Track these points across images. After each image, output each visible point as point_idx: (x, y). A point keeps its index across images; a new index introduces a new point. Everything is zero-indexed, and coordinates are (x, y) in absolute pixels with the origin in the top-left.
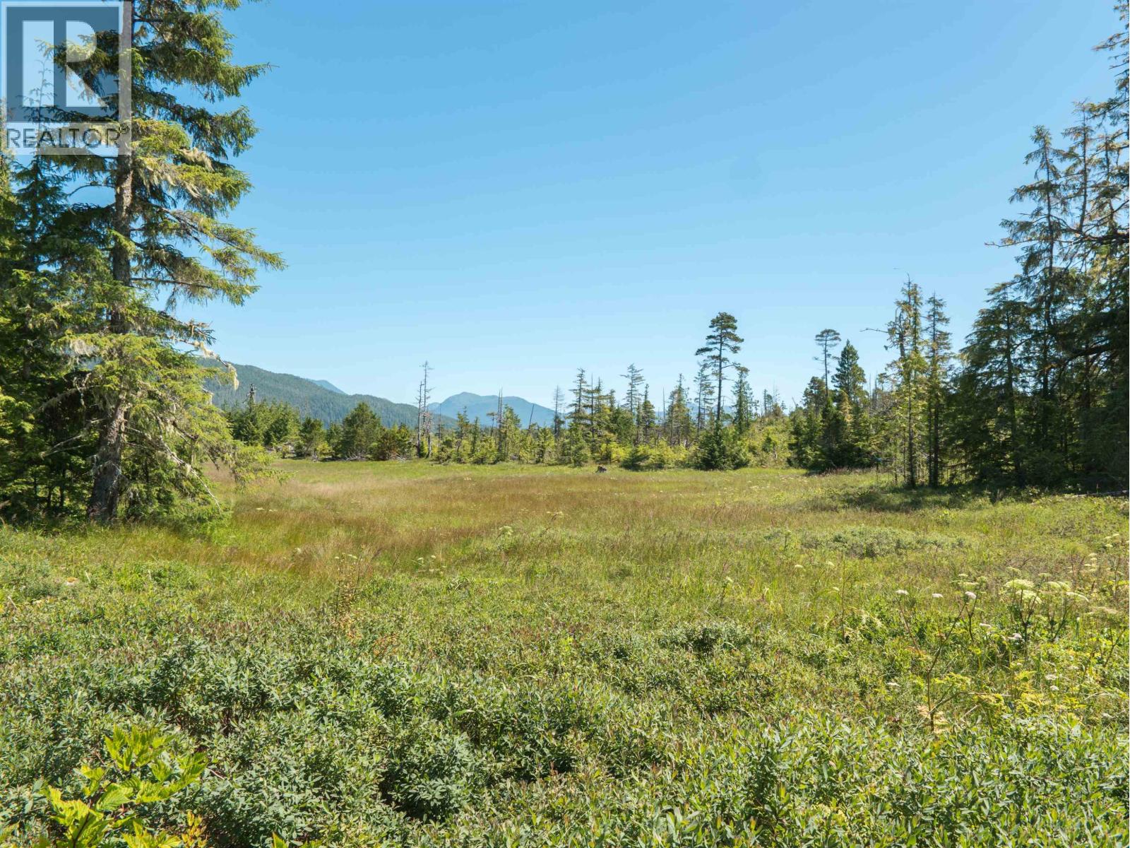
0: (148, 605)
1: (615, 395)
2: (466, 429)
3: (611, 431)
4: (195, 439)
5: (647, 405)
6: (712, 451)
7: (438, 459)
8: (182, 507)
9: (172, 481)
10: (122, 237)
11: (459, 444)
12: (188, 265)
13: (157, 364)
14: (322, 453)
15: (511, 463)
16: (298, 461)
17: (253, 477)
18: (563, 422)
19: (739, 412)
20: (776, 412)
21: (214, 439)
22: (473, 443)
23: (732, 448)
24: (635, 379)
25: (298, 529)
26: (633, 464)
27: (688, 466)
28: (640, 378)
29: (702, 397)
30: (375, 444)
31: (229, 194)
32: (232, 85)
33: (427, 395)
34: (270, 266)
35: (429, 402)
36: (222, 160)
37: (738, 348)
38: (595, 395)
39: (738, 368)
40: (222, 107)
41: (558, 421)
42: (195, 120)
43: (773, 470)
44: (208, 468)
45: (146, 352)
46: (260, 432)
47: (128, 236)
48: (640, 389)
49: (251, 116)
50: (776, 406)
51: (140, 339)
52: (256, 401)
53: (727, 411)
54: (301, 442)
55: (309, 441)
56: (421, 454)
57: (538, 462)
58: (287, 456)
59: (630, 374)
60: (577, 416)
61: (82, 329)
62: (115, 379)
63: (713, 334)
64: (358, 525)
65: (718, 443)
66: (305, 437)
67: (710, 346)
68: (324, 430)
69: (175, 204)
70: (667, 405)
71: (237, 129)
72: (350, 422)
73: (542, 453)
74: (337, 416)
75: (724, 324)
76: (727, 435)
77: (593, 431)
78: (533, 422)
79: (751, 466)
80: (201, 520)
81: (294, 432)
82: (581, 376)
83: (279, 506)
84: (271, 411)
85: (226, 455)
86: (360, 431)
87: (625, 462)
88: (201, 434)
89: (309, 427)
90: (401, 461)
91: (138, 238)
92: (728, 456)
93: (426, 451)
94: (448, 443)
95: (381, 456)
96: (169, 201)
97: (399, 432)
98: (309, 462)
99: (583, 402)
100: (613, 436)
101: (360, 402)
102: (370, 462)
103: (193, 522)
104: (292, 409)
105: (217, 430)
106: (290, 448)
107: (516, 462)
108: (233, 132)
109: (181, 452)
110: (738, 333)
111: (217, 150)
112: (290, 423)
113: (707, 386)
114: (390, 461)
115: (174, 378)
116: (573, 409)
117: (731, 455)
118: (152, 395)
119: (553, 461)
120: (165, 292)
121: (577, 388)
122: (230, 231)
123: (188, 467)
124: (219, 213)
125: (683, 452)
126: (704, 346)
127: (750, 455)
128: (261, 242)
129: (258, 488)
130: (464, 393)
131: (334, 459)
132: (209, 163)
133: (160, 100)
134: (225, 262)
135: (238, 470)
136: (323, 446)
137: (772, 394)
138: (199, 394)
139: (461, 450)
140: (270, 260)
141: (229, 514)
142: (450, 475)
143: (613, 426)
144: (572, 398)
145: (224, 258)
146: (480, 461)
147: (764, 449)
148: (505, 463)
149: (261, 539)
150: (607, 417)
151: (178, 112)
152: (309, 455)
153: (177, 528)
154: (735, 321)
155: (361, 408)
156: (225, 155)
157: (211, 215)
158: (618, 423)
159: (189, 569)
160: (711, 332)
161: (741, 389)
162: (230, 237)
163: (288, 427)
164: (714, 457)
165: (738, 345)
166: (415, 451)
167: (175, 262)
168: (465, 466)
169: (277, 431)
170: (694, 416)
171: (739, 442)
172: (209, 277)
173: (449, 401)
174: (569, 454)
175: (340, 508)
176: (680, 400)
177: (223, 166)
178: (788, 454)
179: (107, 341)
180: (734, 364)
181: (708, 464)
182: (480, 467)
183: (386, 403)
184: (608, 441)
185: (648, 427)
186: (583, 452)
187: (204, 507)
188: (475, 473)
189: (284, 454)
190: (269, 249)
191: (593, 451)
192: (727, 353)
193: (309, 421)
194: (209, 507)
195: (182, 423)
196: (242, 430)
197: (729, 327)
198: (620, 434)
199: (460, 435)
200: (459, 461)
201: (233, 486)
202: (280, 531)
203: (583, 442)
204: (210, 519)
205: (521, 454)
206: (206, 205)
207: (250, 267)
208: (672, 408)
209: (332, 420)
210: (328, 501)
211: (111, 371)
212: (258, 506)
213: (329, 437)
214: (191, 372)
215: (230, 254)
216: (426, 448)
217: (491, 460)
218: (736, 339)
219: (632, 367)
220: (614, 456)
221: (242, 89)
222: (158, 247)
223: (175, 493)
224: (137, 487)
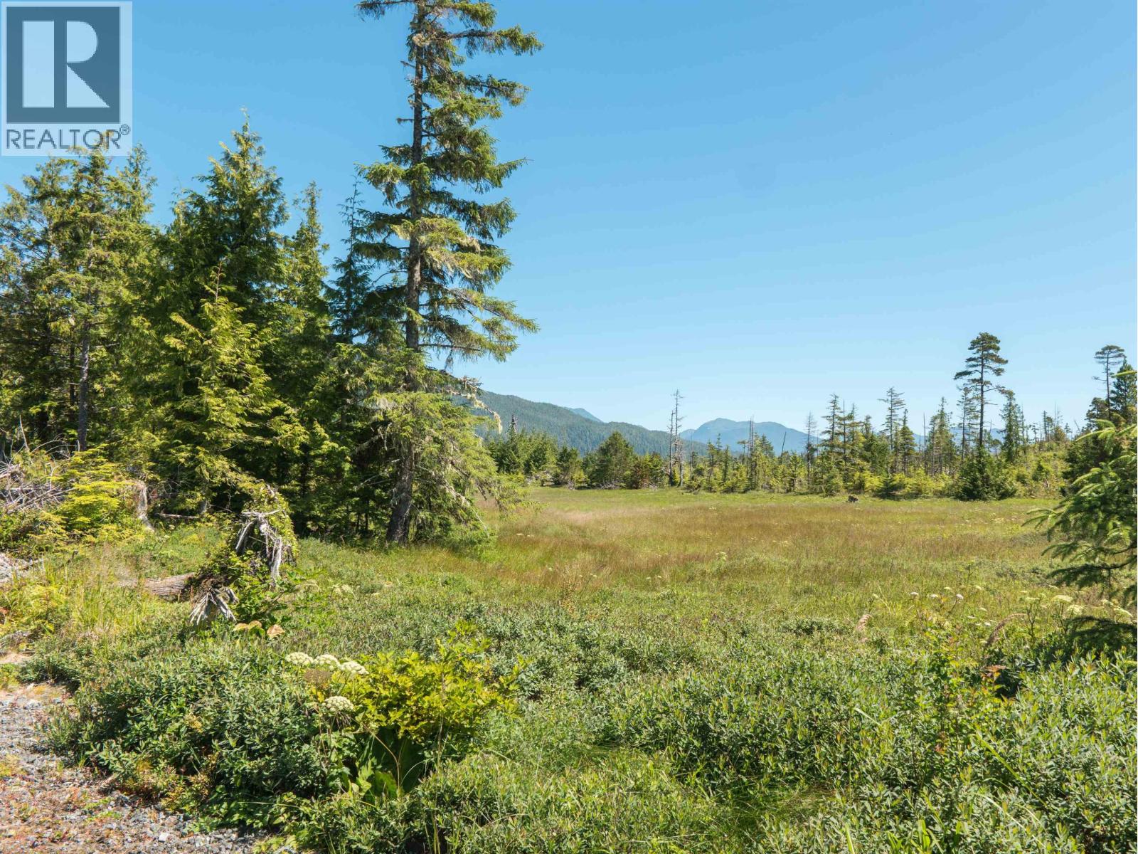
0: (446, 596)
1: (871, 421)
2: (718, 457)
3: (865, 459)
4: (468, 475)
5: (905, 432)
6: (974, 480)
7: (689, 487)
8: (458, 532)
9: (450, 509)
10: (413, 312)
11: (710, 472)
12: (463, 331)
13: (440, 416)
14: (577, 482)
15: (762, 492)
16: (555, 489)
17: (514, 507)
18: (816, 450)
19: (1008, 438)
20: (1058, 436)
21: (482, 475)
22: (725, 472)
23: (997, 477)
24: (895, 403)
25: (552, 552)
26: (888, 492)
27: (948, 495)
28: (899, 403)
29: (967, 422)
30: (628, 472)
31: (495, 271)
32: (497, 179)
33: (679, 423)
34: (526, 330)
35: (680, 430)
36: (488, 242)
37: (1002, 370)
38: (848, 422)
39: (1003, 392)
40: (488, 198)
41: (810, 449)
42: (466, 210)
43: (1043, 501)
44: (478, 498)
45: (431, 406)
46: (521, 461)
47: (417, 310)
48: (900, 413)
49: (511, 206)
50: (1057, 429)
51: (427, 395)
52: (517, 431)
53: (995, 436)
54: (559, 471)
55: (566, 470)
56: (672, 483)
57: (788, 491)
58: (546, 484)
59: (890, 398)
60: (830, 444)
61: (386, 389)
62: (409, 429)
63: (974, 356)
64: (602, 549)
65: (981, 471)
66: (562, 466)
67: (970, 369)
68: (580, 458)
69: (452, 280)
70: (928, 431)
71: (501, 216)
72: (604, 451)
73: (792, 483)
74: (594, 443)
75: (986, 346)
76: (991, 463)
77: (845, 458)
78: (785, 450)
79: (1019, 496)
80: (473, 543)
81: (552, 459)
82: (834, 402)
83: (537, 532)
84: (530, 440)
85: (493, 489)
86: (614, 460)
87: (879, 491)
88: (474, 471)
89: (565, 457)
90: (653, 490)
91: (424, 311)
92: (992, 486)
93: (678, 479)
94: (699, 472)
95: (633, 484)
96: (448, 279)
97: (651, 461)
98: (566, 490)
99: (837, 429)
100: (866, 465)
101: (613, 430)
102: (624, 491)
103: (466, 544)
104: (551, 437)
105: (485, 467)
106: (549, 477)
107: (767, 491)
108: (497, 218)
109: (457, 485)
110: (1001, 354)
111: (485, 233)
112: (549, 450)
113: (972, 410)
114: (644, 490)
115: (452, 426)
116: (827, 437)
117: (996, 484)
118: (436, 440)
119: (805, 490)
120: (444, 354)
121: (830, 414)
122: (496, 303)
123: (463, 498)
124: (486, 286)
125: (945, 480)
126: (963, 369)
127: (1017, 485)
128: (521, 312)
129: (519, 516)
130: (719, 420)
131: (590, 487)
132: (478, 248)
133: (439, 196)
134: (492, 330)
135: (502, 501)
136: (580, 475)
137: (1053, 417)
138: (472, 439)
139: (712, 478)
140: (527, 325)
141: (495, 538)
142: (698, 504)
143: (868, 454)
144: (826, 425)
145: (491, 327)
146: (731, 490)
147: (1035, 479)
148: (754, 492)
149: (520, 559)
150: (861, 445)
151: (454, 205)
152: (566, 483)
153: (455, 549)
154: (998, 342)
155: (615, 437)
156: (491, 238)
157: (480, 290)
158: (872, 450)
159: (468, 580)
160: (971, 354)
161: (1011, 414)
162: (496, 308)
163: (547, 456)
164: (976, 487)
165: (1002, 366)
166: (667, 479)
167: (453, 329)
168: (715, 495)
169: (536, 460)
170: (957, 442)
171: (1004, 471)
172: (479, 340)
173: (704, 428)
174: (820, 483)
175: (588, 534)
176: (942, 425)
177: (489, 247)
178: (1063, 483)
179: (403, 398)
180: (998, 387)
181: (970, 493)
182: (730, 496)
183: (641, 430)
184: (862, 470)
185: (906, 454)
186: (834, 481)
187: (475, 532)
188: (723, 502)
189: (543, 482)
190: (526, 317)
191: (845, 481)
192: (989, 376)
193: (565, 450)
194: (478, 531)
195: (459, 461)
196: (504, 461)
197: (990, 348)
198: (874, 462)
199: (712, 464)
200: (710, 489)
201: (498, 514)
202: (536, 554)
203: (835, 471)
204: (480, 542)
205: (771, 482)
206: (477, 282)
207: (512, 334)
208: (933, 435)
209: (587, 449)
210: (579, 528)
211: (405, 423)
212: (518, 531)
213: (585, 465)
214: (466, 421)
215: (496, 323)
216: (678, 476)
217: (742, 489)
218: (999, 361)
219: (891, 392)
220: (868, 485)
221: (504, 181)
222: (439, 319)
223: (452, 520)
224: (423, 515)
